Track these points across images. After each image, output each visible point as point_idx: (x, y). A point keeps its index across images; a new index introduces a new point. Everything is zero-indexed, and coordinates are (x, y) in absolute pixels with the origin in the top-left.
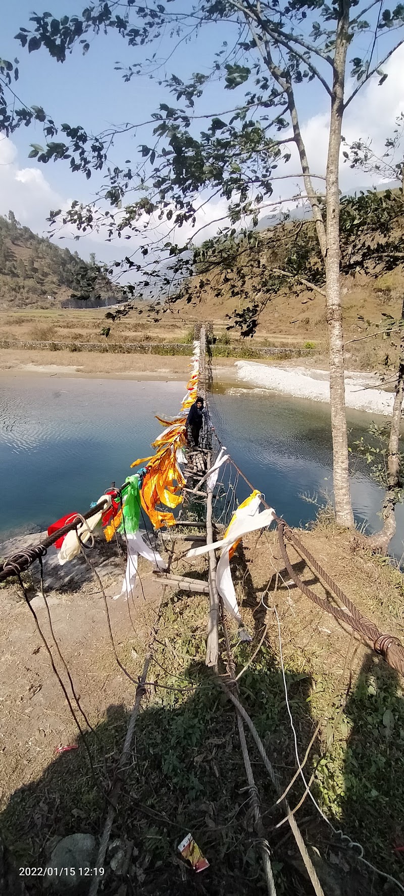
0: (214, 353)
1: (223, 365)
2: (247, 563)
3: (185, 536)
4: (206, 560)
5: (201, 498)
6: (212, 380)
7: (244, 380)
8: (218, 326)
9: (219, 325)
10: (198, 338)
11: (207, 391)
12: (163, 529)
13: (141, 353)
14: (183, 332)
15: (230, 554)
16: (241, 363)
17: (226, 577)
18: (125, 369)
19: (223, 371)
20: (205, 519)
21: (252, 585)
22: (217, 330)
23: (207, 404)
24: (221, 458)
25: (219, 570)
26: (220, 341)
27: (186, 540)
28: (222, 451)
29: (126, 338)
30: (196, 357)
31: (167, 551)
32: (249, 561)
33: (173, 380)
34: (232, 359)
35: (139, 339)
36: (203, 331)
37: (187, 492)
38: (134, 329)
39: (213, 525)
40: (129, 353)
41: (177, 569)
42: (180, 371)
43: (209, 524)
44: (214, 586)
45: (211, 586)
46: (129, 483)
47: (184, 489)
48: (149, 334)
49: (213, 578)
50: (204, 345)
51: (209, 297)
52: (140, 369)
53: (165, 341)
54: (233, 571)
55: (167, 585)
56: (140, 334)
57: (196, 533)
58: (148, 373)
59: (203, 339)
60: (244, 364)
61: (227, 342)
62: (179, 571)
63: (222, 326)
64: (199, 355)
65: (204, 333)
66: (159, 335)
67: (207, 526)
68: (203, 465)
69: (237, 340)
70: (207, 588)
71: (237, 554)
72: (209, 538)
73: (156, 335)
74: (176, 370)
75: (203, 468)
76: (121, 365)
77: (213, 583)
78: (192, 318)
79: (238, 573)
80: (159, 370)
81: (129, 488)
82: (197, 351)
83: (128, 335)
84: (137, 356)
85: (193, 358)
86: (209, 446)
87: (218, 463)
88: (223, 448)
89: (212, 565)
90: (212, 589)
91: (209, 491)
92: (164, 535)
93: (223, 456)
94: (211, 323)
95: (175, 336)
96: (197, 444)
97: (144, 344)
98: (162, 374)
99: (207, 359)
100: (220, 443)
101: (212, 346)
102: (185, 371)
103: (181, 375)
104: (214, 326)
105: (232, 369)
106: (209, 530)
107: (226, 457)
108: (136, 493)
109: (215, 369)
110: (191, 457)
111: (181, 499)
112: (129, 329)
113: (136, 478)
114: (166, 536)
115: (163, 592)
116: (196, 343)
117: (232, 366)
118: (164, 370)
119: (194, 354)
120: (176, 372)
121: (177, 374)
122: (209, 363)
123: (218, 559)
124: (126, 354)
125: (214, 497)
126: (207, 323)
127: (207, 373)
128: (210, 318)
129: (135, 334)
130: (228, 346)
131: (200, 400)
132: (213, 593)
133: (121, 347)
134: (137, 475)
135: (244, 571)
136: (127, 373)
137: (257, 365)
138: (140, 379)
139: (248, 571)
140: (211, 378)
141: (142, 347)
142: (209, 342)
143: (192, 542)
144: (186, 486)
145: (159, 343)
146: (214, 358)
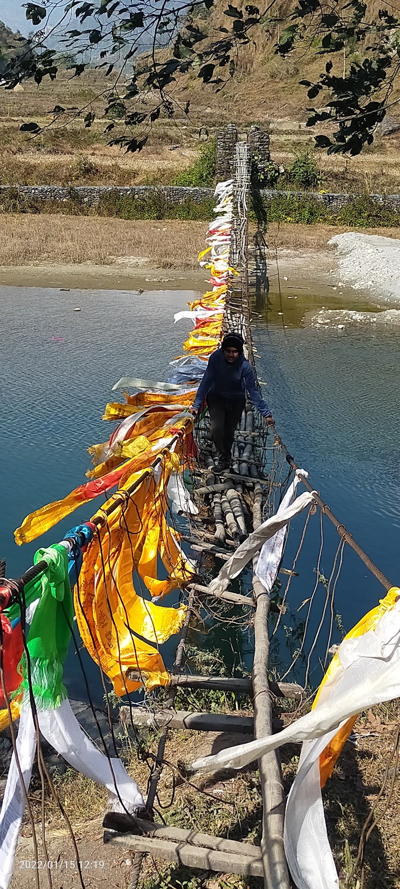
0: (271, 214)
1: (298, 245)
2: (369, 797)
3: (190, 716)
4: (252, 786)
5: (237, 609)
6: (267, 287)
7: (356, 287)
8: (283, 138)
9: (288, 133)
10: (228, 172)
11: (251, 316)
12: (133, 698)
13: (70, 212)
14: (187, 153)
15: (322, 770)
16: (346, 238)
17: (313, 832)
18: (27, 255)
19: (298, 261)
20: (251, 670)
21: (384, 859)
22: (281, 147)
23: (251, 354)
24: (292, 501)
25: (293, 809)
26: (289, 177)
27: (197, 725)
28: (296, 480)
29: (30, 170)
30: (222, 223)
31: (145, 756)
32: (375, 790)
33: (159, 286)
34: (323, 228)
35: (65, 172)
36: (242, 151)
37: (198, 592)
38: (50, 147)
39: (273, 688)
40: (37, 211)
41: (172, 811)
42: (178, 261)
43: (260, 683)
44: (277, 857)
45: (271, 857)
46: (43, 566)
47: (192, 585)
48: (92, 159)
49: (274, 835)
50: (245, 190)
51: (259, 57)
52: (67, 256)
53: (137, 181)
54: (331, 818)
55: (144, 854)
56: (67, 159)
57: (222, 708)
58: (89, 268)
59: (243, 172)
60: (357, 243)
61: (309, 182)
62: (178, 817)
63: (294, 138)
64: (228, 217)
65: (245, 156)
66: (120, 162)
67: (257, 689)
68: (240, 520)
69: (335, 176)
70: (257, 865)
71: (338, 770)
72: (262, 721)
73: (109, 162)
74: (169, 260)
75: (242, 527)
76: (14, 244)
77: (276, 849)
78: (211, 115)
79: (342, 826)
80: (120, 260)
81: (44, 580)
82: (226, 205)
83: (33, 162)
84: (58, 220)
85: (213, 225)
86: (257, 469)
87: (286, 511)
88: (298, 471)
89: (272, 798)
90: (272, 865)
91: (258, 590)
92: (136, 712)
93: (297, 494)
94: (263, 128)
95: (166, 165)
96: (226, 462)
97: (80, 186)
98: (128, 271)
99: (253, 229)
100: (289, 459)
101: (266, 192)
102: (193, 262)
103: (179, 274)
104: (273, 138)
105: (324, 258)
106: (262, 701)
107: (306, 498)
108: (62, 593)
109: (275, 257)
110: (207, 499)
111: (179, 616)
112: (38, 146)
113: (63, 552)
114: (141, 716)
115: (134, 872)
116: (223, 188)
117: (323, 247)
118: (133, 260)
119: (214, 216)
120: (167, 266)
121: (170, 271)
122: (259, 240)
123: (287, 782)
124: (28, 217)
125: (272, 610)
126: (253, 128)
127: (251, 268)
128: (261, 115)
129: (51, 159)
130: (312, 192)
131: (232, 342)
132: (274, 878)
133: (15, 196)
134: (65, 544)
135: (361, 818)
136: (30, 268)
137: (391, 244)
138: (67, 284)
139: (372, 821)
140: (262, 281)
141: (75, 196)
142: (256, 183)
143: (213, 735)
144: (196, 579)
145: (120, 184)
146: (272, 226)
